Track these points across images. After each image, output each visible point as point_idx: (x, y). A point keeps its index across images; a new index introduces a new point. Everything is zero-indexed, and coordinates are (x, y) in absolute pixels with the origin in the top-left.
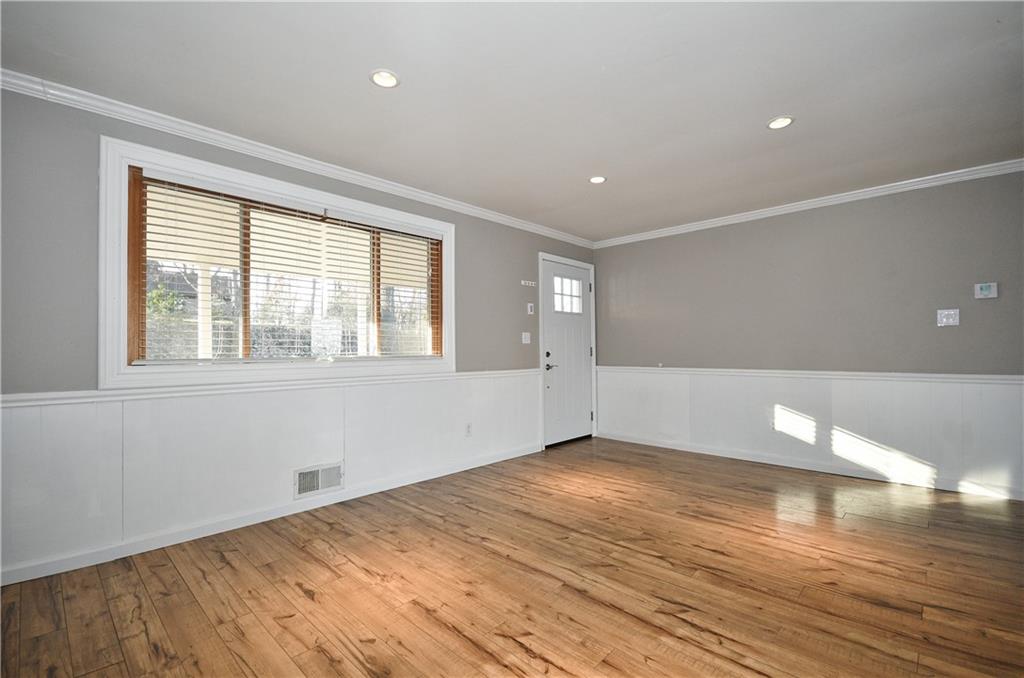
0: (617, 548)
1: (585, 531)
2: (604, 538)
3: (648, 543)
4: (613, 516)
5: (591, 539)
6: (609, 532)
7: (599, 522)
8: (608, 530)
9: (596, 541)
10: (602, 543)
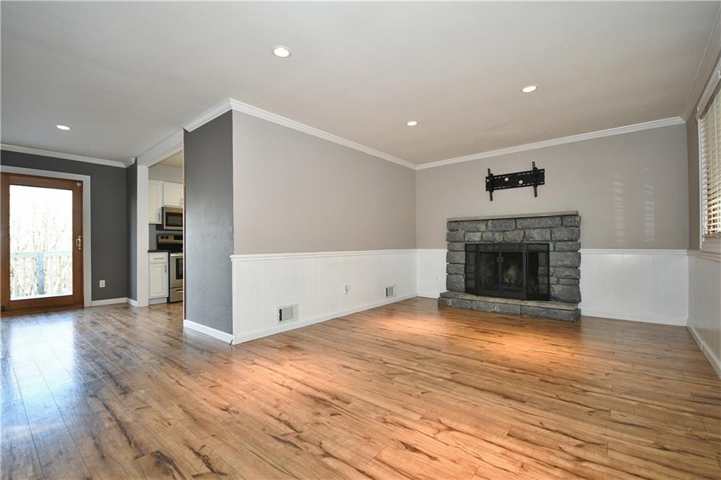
0: (414, 368)
1: (441, 380)
2: (425, 375)
3: (392, 372)
4: (418, 397)
5: (433, 373)
6: (419, 379)
7: (430, 389)
8: (420, 381)
9: (429, 372)
10: (425, 371)
